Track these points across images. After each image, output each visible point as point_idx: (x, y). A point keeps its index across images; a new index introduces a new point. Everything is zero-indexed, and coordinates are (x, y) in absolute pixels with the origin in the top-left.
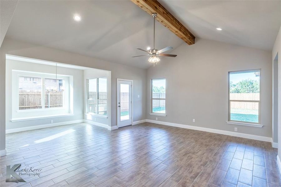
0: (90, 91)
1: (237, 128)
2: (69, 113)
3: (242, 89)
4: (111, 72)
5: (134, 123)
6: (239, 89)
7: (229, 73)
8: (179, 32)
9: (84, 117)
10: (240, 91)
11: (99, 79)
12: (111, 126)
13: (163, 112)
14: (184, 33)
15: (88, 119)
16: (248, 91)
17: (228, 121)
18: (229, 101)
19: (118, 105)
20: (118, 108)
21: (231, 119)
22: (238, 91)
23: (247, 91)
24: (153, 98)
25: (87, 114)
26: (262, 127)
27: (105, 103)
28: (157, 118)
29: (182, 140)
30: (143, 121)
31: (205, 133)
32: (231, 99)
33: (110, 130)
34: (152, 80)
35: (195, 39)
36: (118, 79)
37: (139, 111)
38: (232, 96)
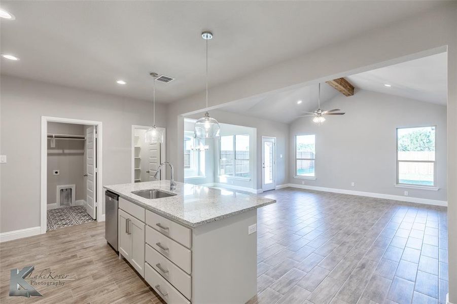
0: (222, 149)
1: (407, 192)
2: (199, 175)
3: (412, 144)
4: (255, 129)
5: (278, 187)
6: (407, 144)
7: (397, 129)
8: (339, 86)
9: (215, 179)
10: (408, 148)
11: (236, 136)
12: (257, 189)
13: (312, 174)
14: (344, 87)
15: (221, 181)
16: (422, 148)
17: (397, 184)
18: (397, 162)
19: (263, 166)
20: (263, 169)
21: (400, 182)
22: (405, 149)
23: (419, 149)
24: (297, 158)
25: (220, 177)
26: (437, 190)
27: (231, 165)
28: (303, 182)
29: (344, 203)
30: (286, 186)
31: (367, 198)
32: (399, 159)
33: (256, 193)
34: (296, 136)
35: (355, 90)
36: (262, 137)
37: (281, 174)
38: (401, 155)
